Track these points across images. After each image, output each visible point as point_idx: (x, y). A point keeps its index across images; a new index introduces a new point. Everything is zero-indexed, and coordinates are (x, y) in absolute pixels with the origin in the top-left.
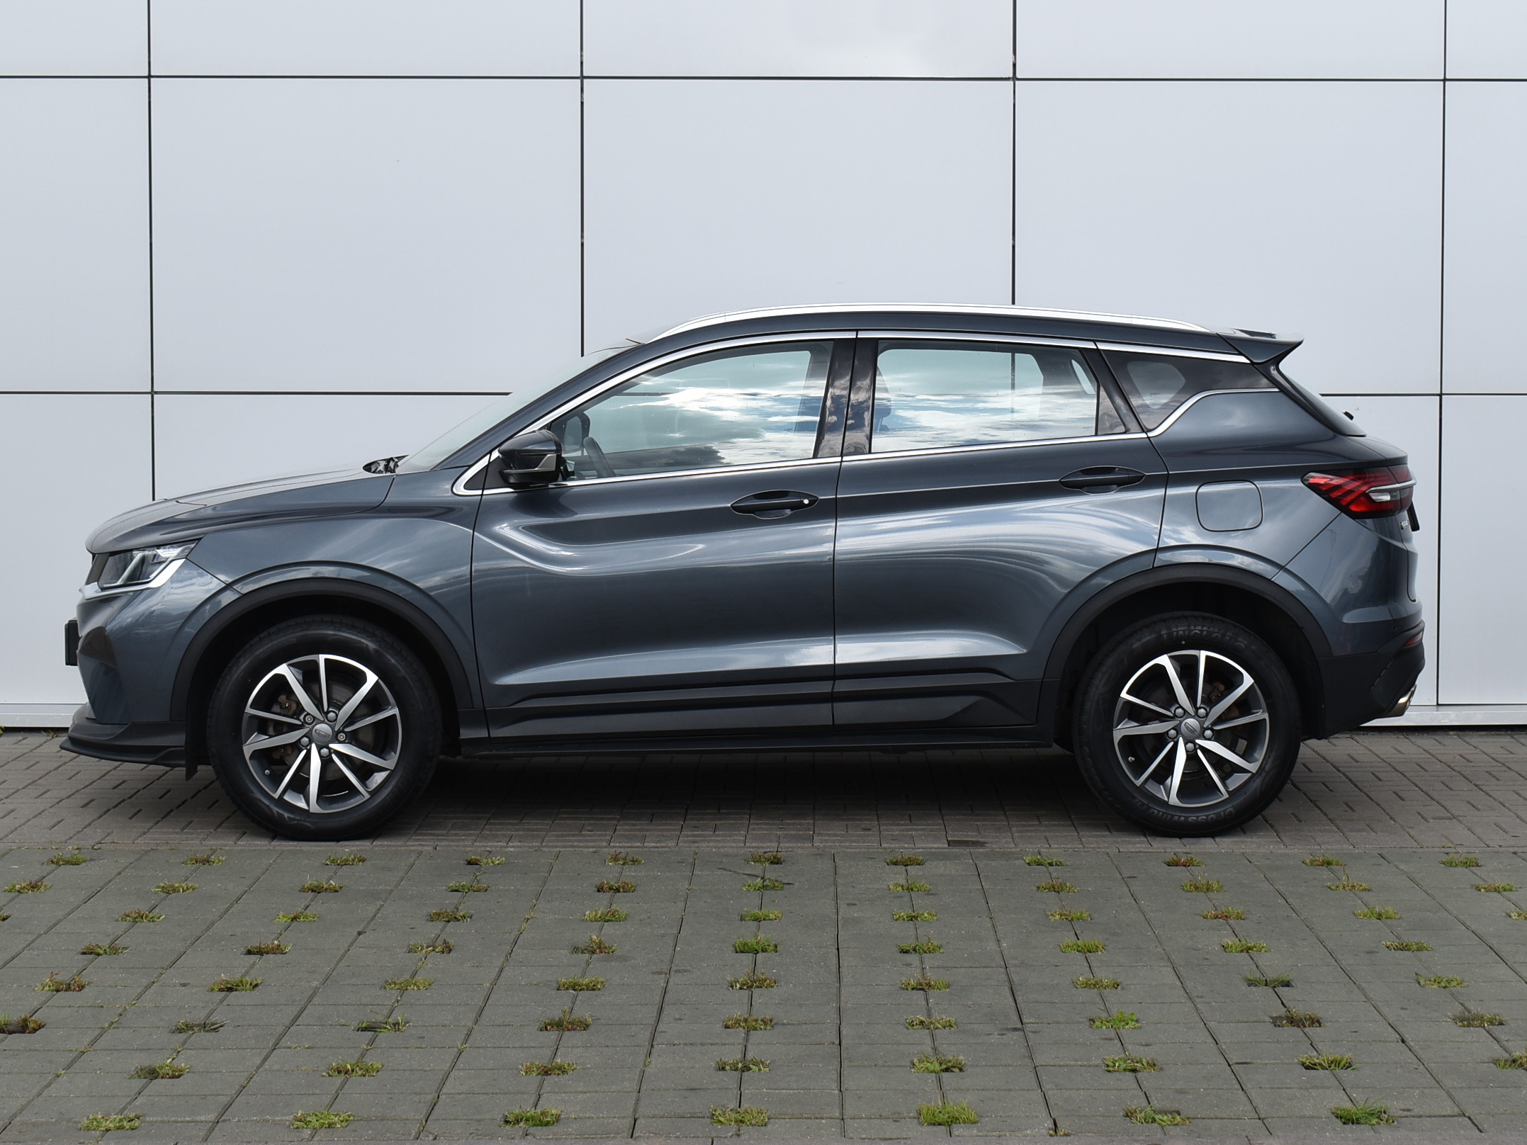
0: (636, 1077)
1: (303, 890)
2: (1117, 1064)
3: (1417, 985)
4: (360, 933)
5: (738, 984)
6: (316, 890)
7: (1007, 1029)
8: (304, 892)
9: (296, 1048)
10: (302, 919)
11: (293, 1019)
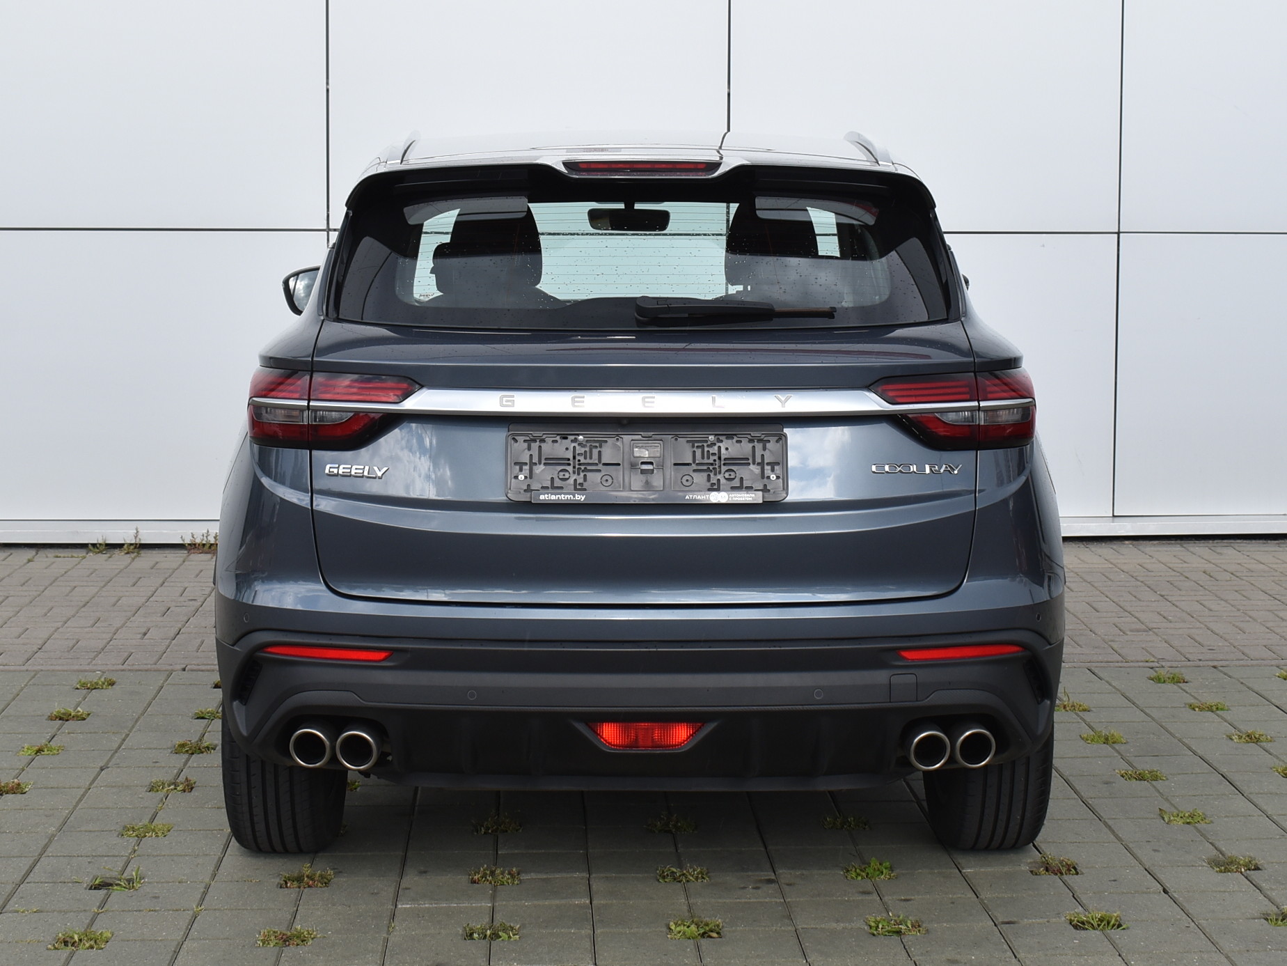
0: (380, 948)
1: (51, 718)
2: (880, 926)
3: (1162, 821)
4: (102, 769)
5: (482, 828)
6: (64, 718)
7: (761, 881)
8: (51, 720)
9: (23, 912)
10: (46, 752)
11: (24, 875)
